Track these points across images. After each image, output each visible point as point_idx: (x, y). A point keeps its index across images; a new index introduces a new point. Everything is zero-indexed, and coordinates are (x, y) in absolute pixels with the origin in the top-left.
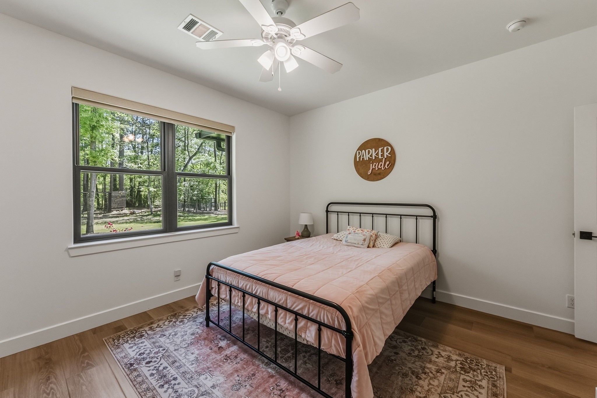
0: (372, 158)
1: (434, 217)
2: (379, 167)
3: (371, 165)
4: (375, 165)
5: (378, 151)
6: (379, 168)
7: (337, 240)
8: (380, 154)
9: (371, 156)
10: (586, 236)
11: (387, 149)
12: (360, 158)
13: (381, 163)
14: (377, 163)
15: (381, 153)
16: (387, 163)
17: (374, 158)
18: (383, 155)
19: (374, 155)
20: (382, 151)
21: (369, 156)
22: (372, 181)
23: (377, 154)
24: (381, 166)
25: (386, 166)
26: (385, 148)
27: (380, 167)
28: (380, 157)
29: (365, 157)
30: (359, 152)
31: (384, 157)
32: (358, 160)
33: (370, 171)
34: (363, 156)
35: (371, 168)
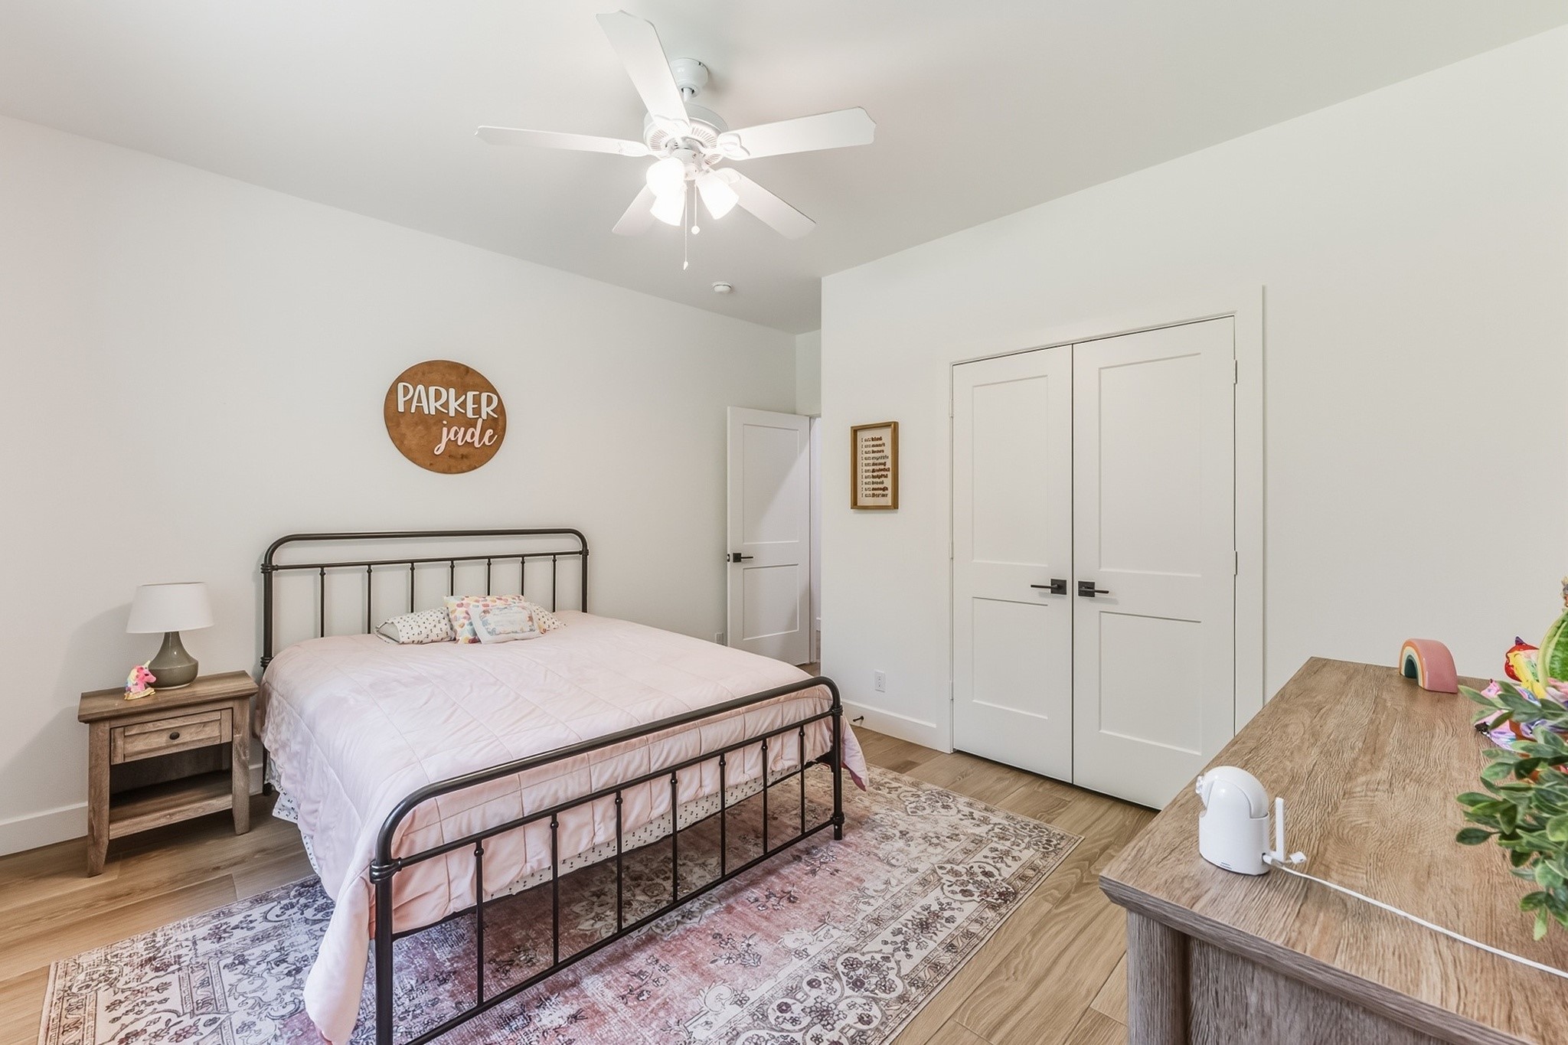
0: (446, 412)
1: (584, 553)
2: (468, 438)
3: (445, 430)
4: (456, 433)
5: (464, 396)
6: (466, 441)
7: (421, 643)
8: (470, 406)
9: (446, 405)
10: (737, 558)
11: (490, 402)
12: (408, 403)
13: (474, 430)
14: (463, 429)
15: (473, 404)
16: (489, 432)
17: (452, 413)
18: (477, 411)
19: (453, 405)
20: (477, 400)
21: (438, 405)
22: (444, 472)
23: (463, 405)
24: (473, 436)
25: (486, 439)
26: (484, 396)
27: (469, 440)
28: (470, 414)
29: (424, 404)
30: (406, 390)
31: (480, 417)
32: (401, 409)
33: (442, 446)
34: (419, 401)
35: (444, 440)
